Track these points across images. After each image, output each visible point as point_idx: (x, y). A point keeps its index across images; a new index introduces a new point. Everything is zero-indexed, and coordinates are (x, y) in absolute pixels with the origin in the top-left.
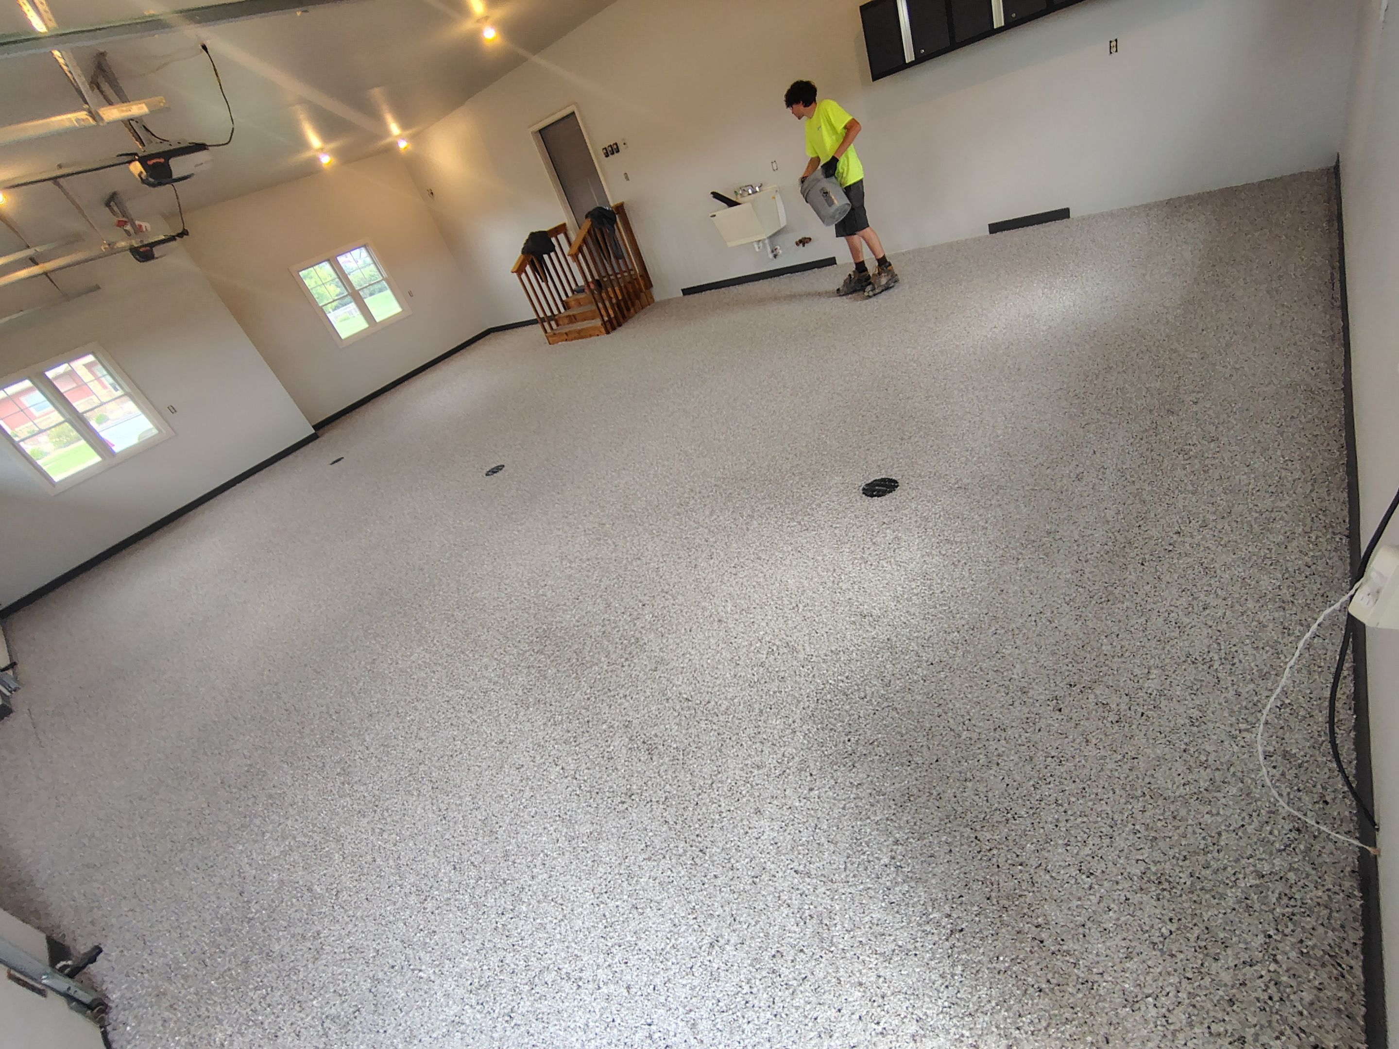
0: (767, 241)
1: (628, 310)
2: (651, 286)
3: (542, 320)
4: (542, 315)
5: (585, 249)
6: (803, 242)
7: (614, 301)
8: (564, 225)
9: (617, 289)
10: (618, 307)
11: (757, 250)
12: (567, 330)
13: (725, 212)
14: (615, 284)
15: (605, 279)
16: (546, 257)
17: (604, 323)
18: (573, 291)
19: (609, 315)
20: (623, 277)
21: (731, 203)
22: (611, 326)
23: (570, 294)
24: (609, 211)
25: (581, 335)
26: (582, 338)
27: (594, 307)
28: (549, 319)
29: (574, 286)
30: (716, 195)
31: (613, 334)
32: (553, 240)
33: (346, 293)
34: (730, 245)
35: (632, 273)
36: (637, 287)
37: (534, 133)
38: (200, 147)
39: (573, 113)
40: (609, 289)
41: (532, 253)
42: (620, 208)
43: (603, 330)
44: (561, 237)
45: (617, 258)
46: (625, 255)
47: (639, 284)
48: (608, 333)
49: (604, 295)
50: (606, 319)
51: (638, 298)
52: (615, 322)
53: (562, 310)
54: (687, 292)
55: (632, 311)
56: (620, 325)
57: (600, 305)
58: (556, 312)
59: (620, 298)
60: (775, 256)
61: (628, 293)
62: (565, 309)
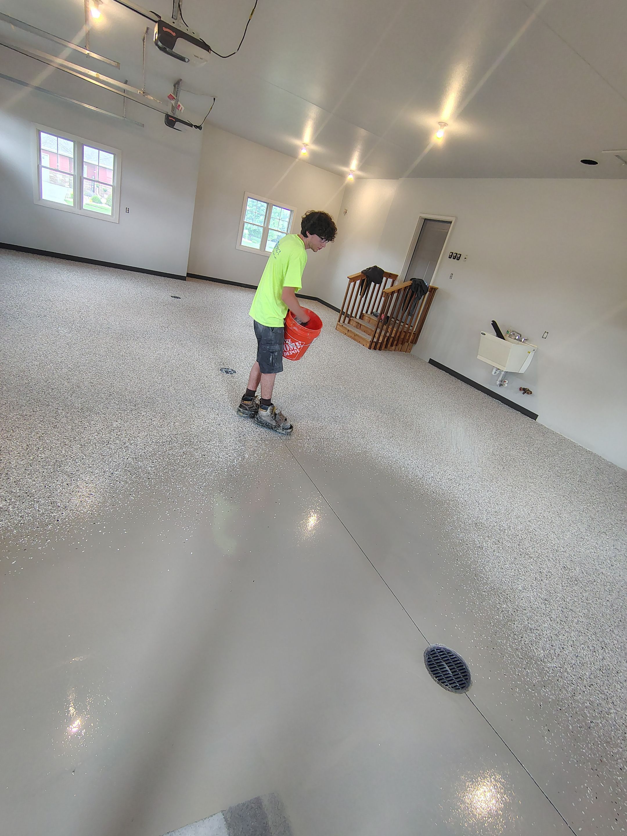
0: (503, 373)
1: (392, 345)
2: (415, 343)
3: (343, 313)
4: (345, 310)
5: (395, 295)
6: (525, 391)
7: (388, 335)
8: (397, 276)
9: (395, 329)
10: (387, 340)
11: (493, 373)
12: (350, 329)
13: (491, 335)
14: (396, 325)
15: (393, 320)
16: (373, 284)
17: (372, 341)
18: (372, 312)
19: (378, 339)
20: (404, 326)
21: (499, 335)
22: (375, 346)
23: (369, 312)
24: (426, 286)
25: (355, 337)
26: (355, 340)
27: (374, 329)
28: (347, 316)
29: (374, 310)
30: (494, 324)
31: (372, 351)
32: (384, 279)
33: (262, 225)
34: (479, 357)
35: (411, 328)
36: (407, 338)
37: (421, 218)
38: (207, 48)
39: (451, 222)
40: (391, 327)
41: (367, 277)
42: (433, 290)
43: (368, 345)
44: (390, 281)
45: (409, 314)
46: (415, 316)
47: (409, 337)
48: (370, 348)
49: (385, 327)
50: (375, 340)
51: (402, 344)
52: (378, 346)
53: (358, 317)
54: (432, 362)
55: (393, 347)
56: (380, 350)
57: (378, 331)
58: (353, 315)
59: (393, 336)
60: (501, 385)
61: (399, 337)
62: (360, 318)
